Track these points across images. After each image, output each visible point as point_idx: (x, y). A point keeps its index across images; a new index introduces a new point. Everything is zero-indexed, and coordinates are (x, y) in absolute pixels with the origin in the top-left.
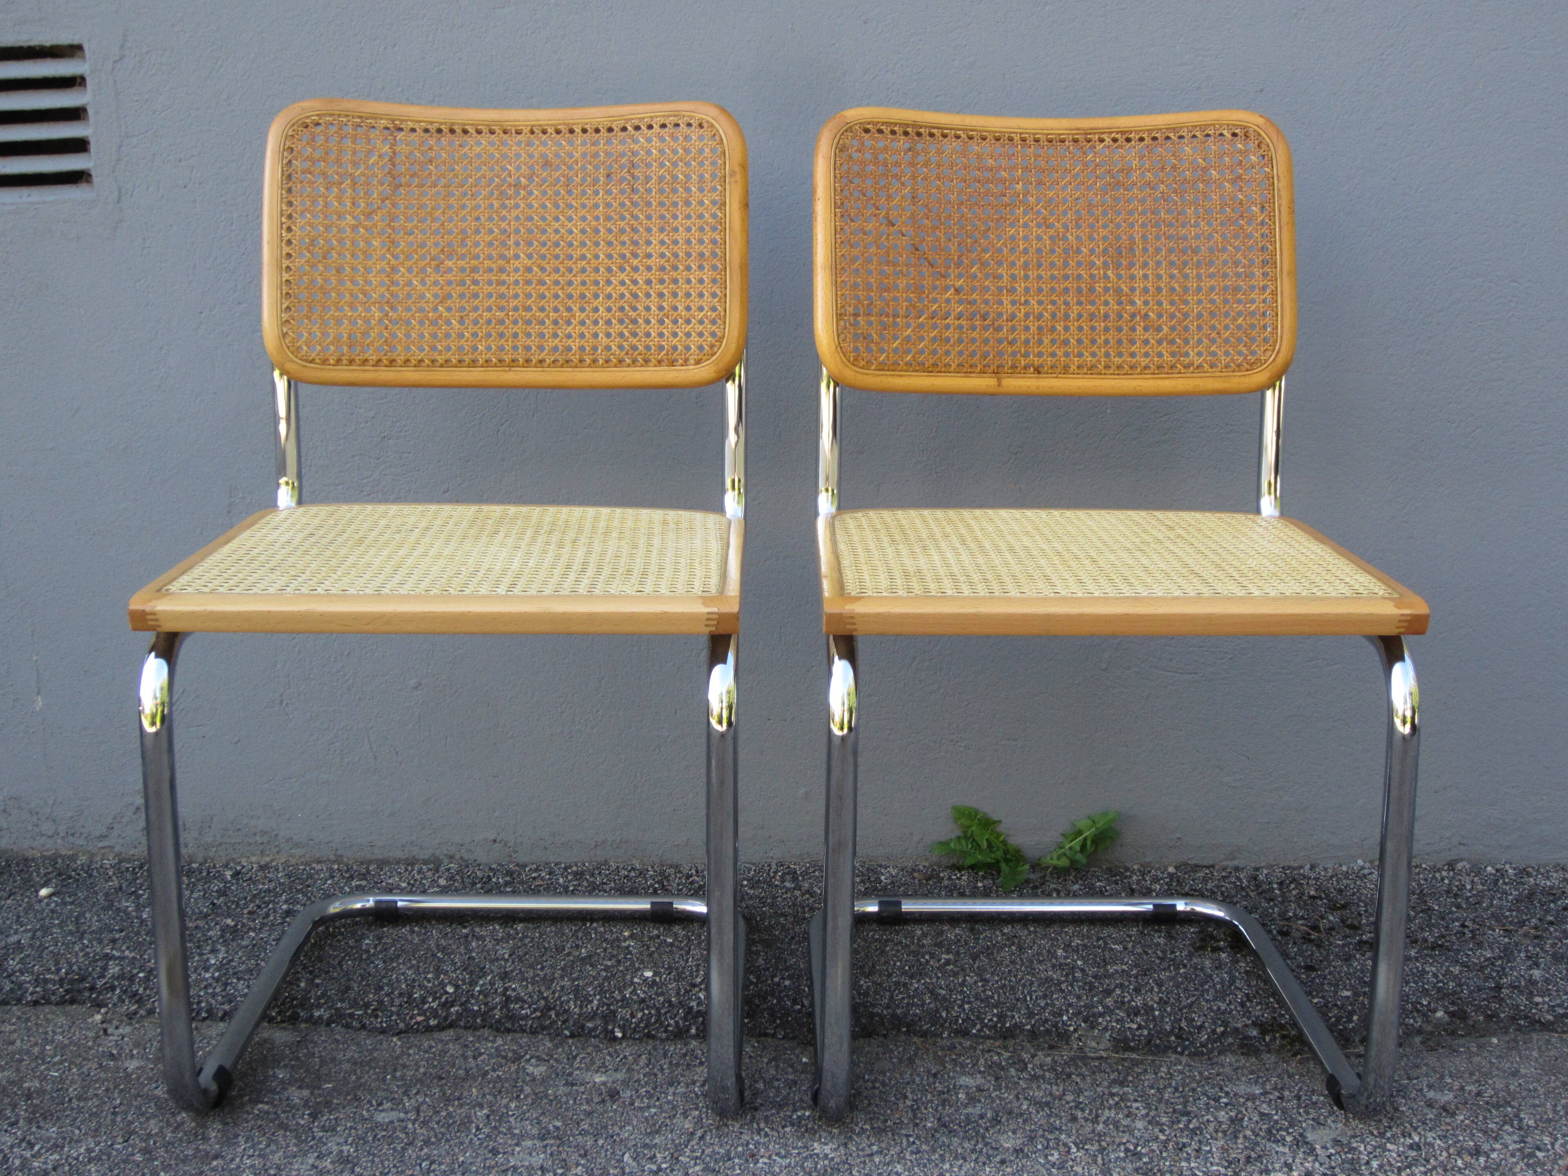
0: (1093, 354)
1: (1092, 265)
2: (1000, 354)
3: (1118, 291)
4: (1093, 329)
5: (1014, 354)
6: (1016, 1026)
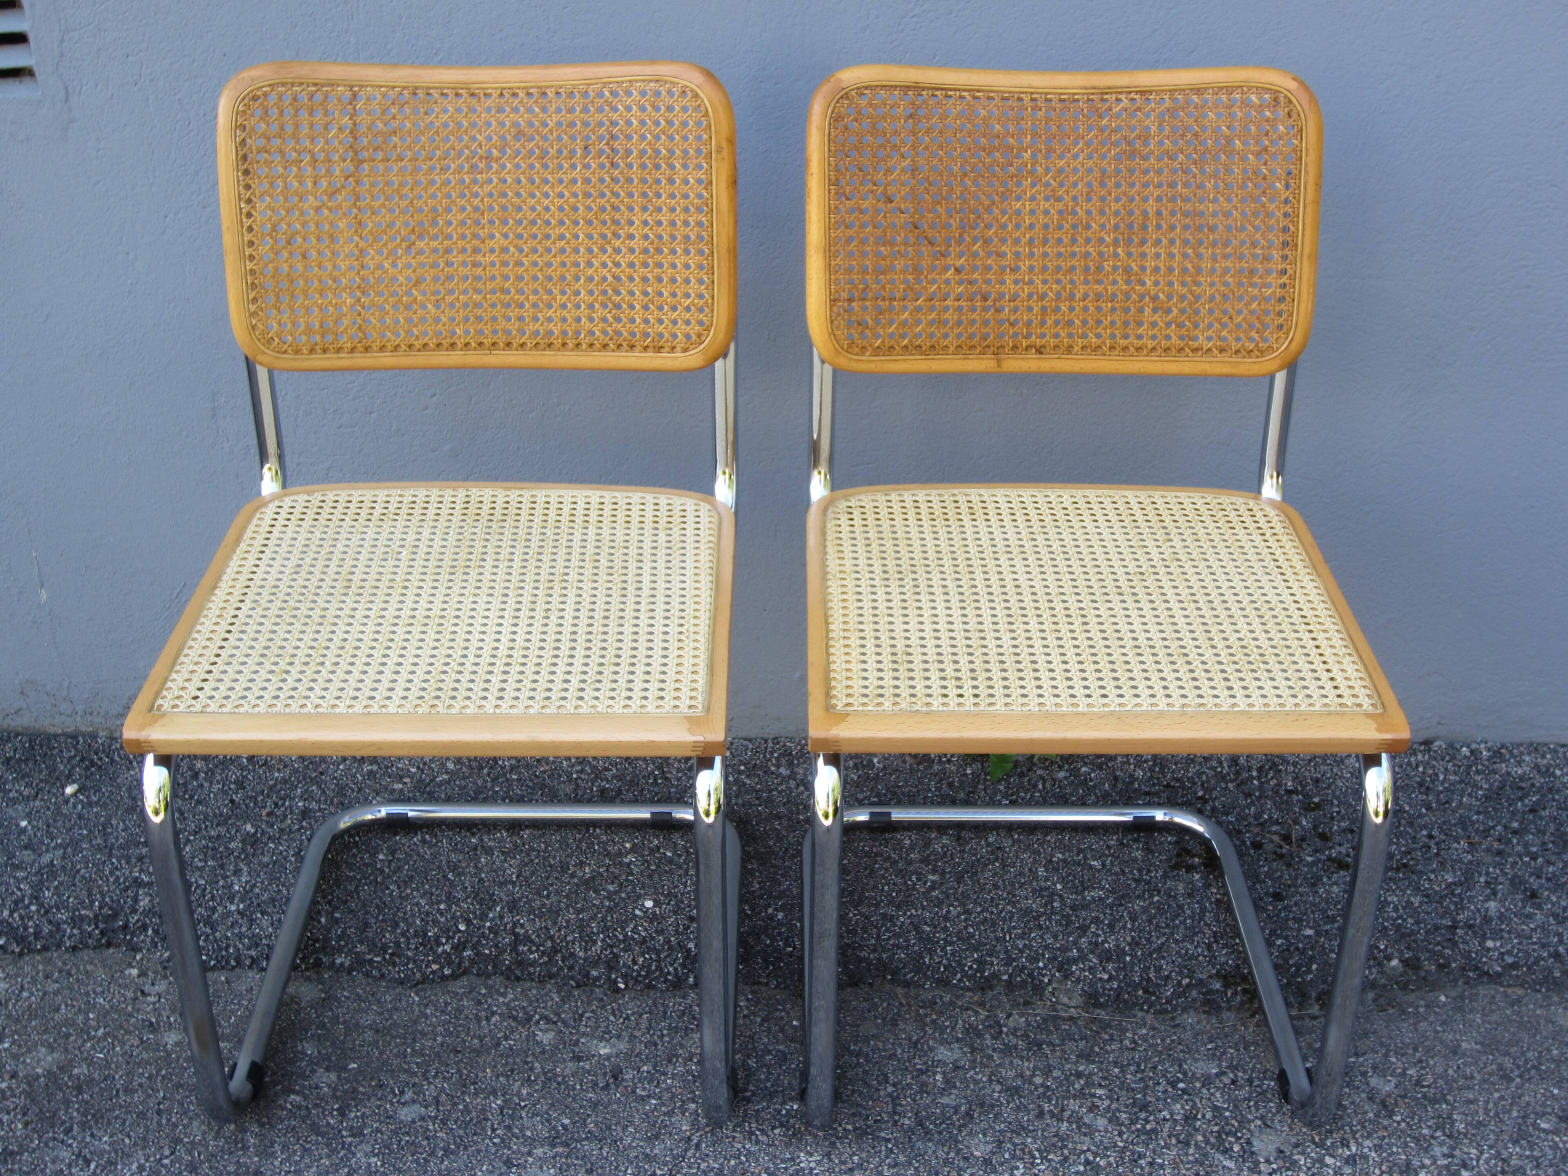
0: (1098, 336)
1: (1101, 242)
2: (1000, 335)
5: (1015, 335)
6: (994, 975)
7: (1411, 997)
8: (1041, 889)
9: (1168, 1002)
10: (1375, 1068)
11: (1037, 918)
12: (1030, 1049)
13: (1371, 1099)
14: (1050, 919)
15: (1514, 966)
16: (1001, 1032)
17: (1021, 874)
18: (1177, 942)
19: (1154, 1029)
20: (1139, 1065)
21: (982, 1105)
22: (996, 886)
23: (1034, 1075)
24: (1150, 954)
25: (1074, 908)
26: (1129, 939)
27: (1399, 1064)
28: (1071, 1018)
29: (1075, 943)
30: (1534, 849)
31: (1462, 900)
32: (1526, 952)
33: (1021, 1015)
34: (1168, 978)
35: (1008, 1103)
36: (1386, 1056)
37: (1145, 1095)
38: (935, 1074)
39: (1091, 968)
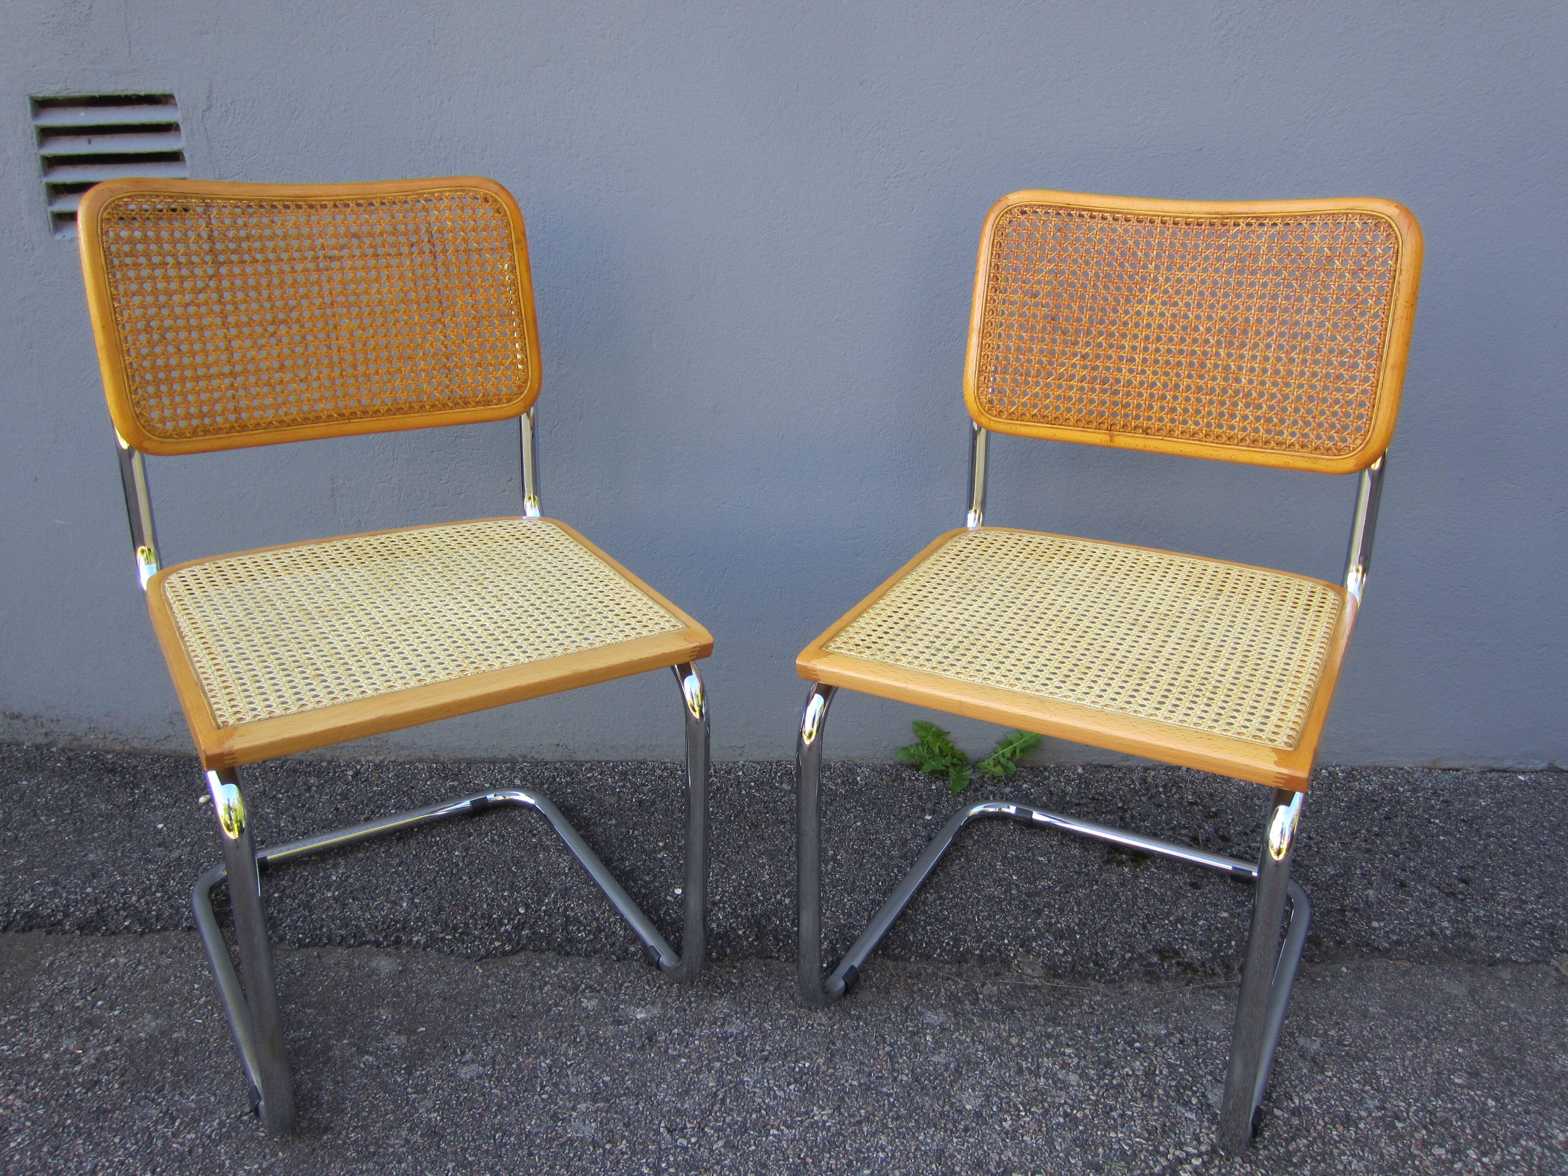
0: (1196, 423)
1: (1207, 341)
2: (1114, 415)
3: (1227, 368)
4: (1199, 400)
5: (1126, 416)
6: (968, 951)
7: (1317, 969)
8: (1000, 880)
9: (1116, 973)
10: (1300, 1029)
11: (999, 903)
12: (1004, 1013)
13: (1302, 1057)
14: (1010, 904)
15: (1399, 943)
16: (978, 999)
17: (983, 868)
18: (1116, 922)
19: (1106, 996)
20: (1098, 1028)
21: (968, 1063)
22: (963, 877)
23: (1010, 1036)
24: (1096, 933)
25: (1028, 895)
26: (1077, 920)
27: (1320, 1026)
28: (1036, 987)
29: (1033, 923)
30: (1395, 848)
31: (1345, 888)
32: (1406, 930)
33: (993, 984)
34: (1112, 953)
35: (991, 1061)
36: (1307, 1018)
37: (1108, 1053)
38: (925, 1036)
39: (1048, 944)
